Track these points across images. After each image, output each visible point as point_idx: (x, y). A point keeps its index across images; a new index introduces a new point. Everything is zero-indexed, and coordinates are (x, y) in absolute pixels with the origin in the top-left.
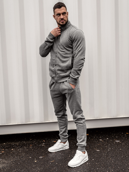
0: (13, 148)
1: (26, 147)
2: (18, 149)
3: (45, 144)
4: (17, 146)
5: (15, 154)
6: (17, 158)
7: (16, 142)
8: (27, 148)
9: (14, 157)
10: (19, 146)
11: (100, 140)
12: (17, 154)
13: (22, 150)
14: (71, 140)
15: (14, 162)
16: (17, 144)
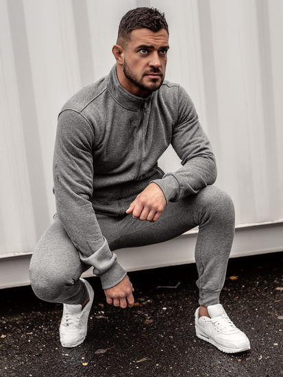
0: (5, 332)
1: (46, 326)
2: (22, 332)
3: (105, 315)
4: (18, 326)
5: (15, 349)
6: (22, 361)
7: (12, 315)
8: (50, 329)
9: (13, 358)
10: (22, 324)
11: (278, 289)
12: (21, 349)
13: (34, 337)
14: (187, 296)
15: (15, 371)
16: (18, 319)
